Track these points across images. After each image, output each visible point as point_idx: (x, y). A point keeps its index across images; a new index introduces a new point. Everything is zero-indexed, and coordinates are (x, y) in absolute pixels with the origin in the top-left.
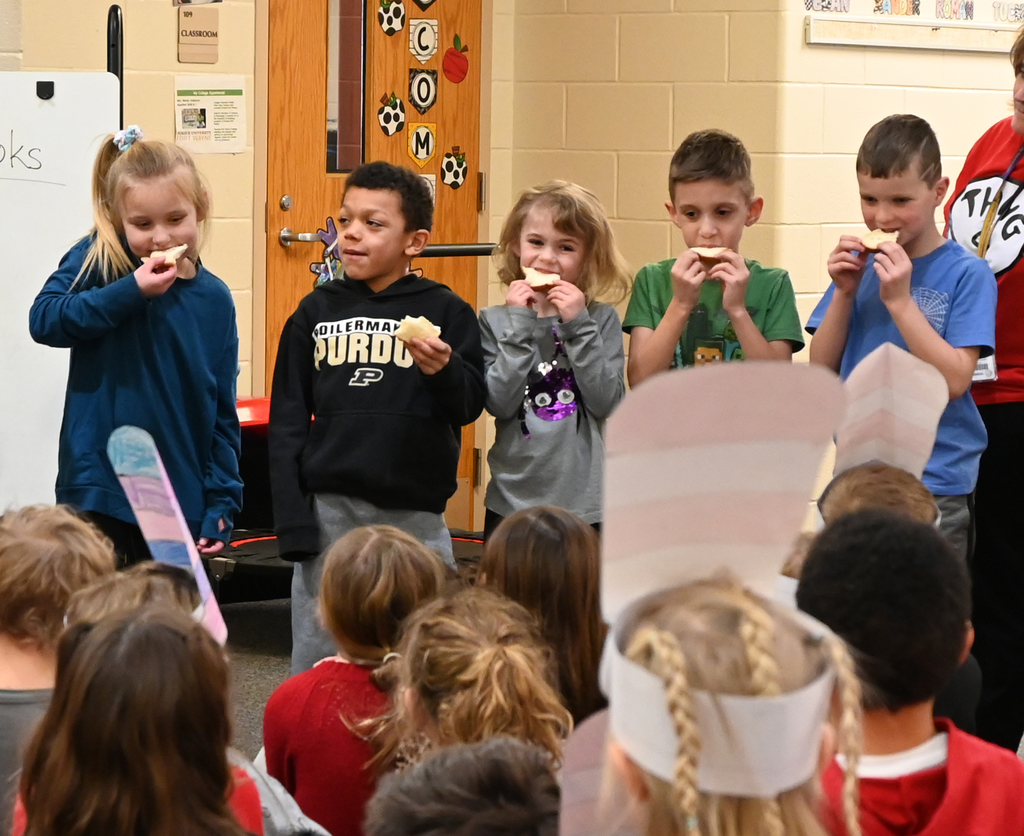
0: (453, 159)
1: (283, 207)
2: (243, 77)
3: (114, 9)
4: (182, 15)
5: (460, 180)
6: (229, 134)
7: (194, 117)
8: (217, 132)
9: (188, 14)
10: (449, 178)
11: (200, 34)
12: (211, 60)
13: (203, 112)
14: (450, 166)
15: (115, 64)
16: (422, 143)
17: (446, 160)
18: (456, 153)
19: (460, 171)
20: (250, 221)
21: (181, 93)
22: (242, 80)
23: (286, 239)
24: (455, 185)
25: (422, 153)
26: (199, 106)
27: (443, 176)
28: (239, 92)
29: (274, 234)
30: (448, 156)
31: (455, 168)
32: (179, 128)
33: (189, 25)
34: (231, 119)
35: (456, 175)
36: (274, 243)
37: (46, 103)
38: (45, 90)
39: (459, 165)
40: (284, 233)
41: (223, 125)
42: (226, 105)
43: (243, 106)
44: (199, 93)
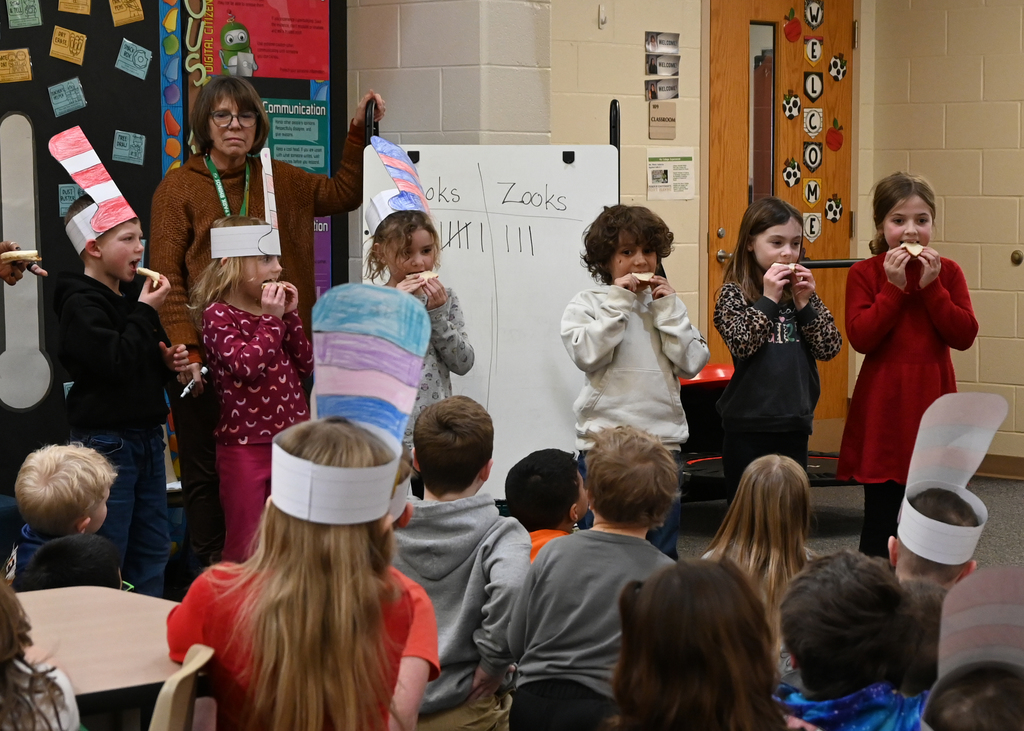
0: (833, 203)
1: (719, 236)
2: (692, 148)
3: (614, 103)
4: (652, 107)
5: (838, 217)
6: (683, 187)
7: (660, 176)
8: (675, 185)
9: (655, 107)
10: (831, 215)
11: (664, 120)
12: (670, 137)
13: (666, 172)
14: (831, 207)
15: (615, 140)
16: (812, 192)
17: (828, 203)
18: (835, 198)
19: (838, 210)
20: (697, 245)
21: (651, 160)
22: (692, 151)
23: (721, 257)
24: (834, 220)
25: (812, 199)
26: (663, 168)
27: (826, 214)
28: (690, 159)
29: (713, 254)
30: (830, 200)
31: (835, 208)
32: (650, 183)
33: (656, 114)
34: (684, 176)
35: (835, 213)
36: (713, 260)
37: (569, 166)
38: (569, 157)
39: (837, 207)
40: (720, 253)
41: (679, 181)
42: (682, 167)
43: (692, 168)
44: (663, 159)
